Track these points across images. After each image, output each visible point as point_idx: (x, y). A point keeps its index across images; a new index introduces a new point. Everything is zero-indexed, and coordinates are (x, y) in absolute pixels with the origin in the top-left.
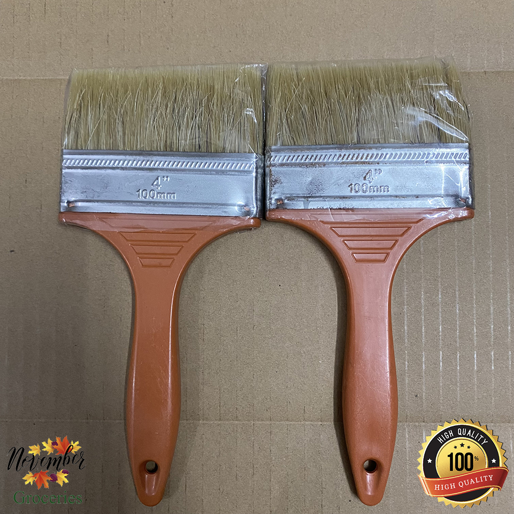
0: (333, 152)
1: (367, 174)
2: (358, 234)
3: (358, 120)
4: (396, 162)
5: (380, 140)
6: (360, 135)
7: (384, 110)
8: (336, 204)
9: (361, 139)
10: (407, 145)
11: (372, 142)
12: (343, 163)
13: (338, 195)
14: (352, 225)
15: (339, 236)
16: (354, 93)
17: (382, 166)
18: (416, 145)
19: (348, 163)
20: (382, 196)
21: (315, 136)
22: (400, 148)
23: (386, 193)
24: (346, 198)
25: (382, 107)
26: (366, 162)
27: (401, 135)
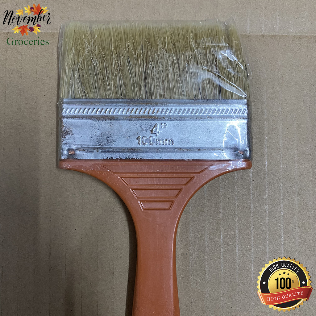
0: (122, 106)
1: (154, 127)
2: (146, 183)
3: (145, 76)
4: (180, 117)
5: (166, 96)
6: (148, 91)
7: (170, 68)
8: (125, 155)
9: (148, 94)
10: (191, 101)
11: (158, 98)
12: (131, 117)
13: (127, 146)
15: (128, 185)
16: (142, 51)
17: (167, 120)
18: (199, 101)
19: (136, 117)
20: (167, 148)
21: (105, 90)
22: (184, 104)
23: (170, 146)
24: (134, 149)
25: (168, 65)
26: (153, 116)
27: (185, 91)
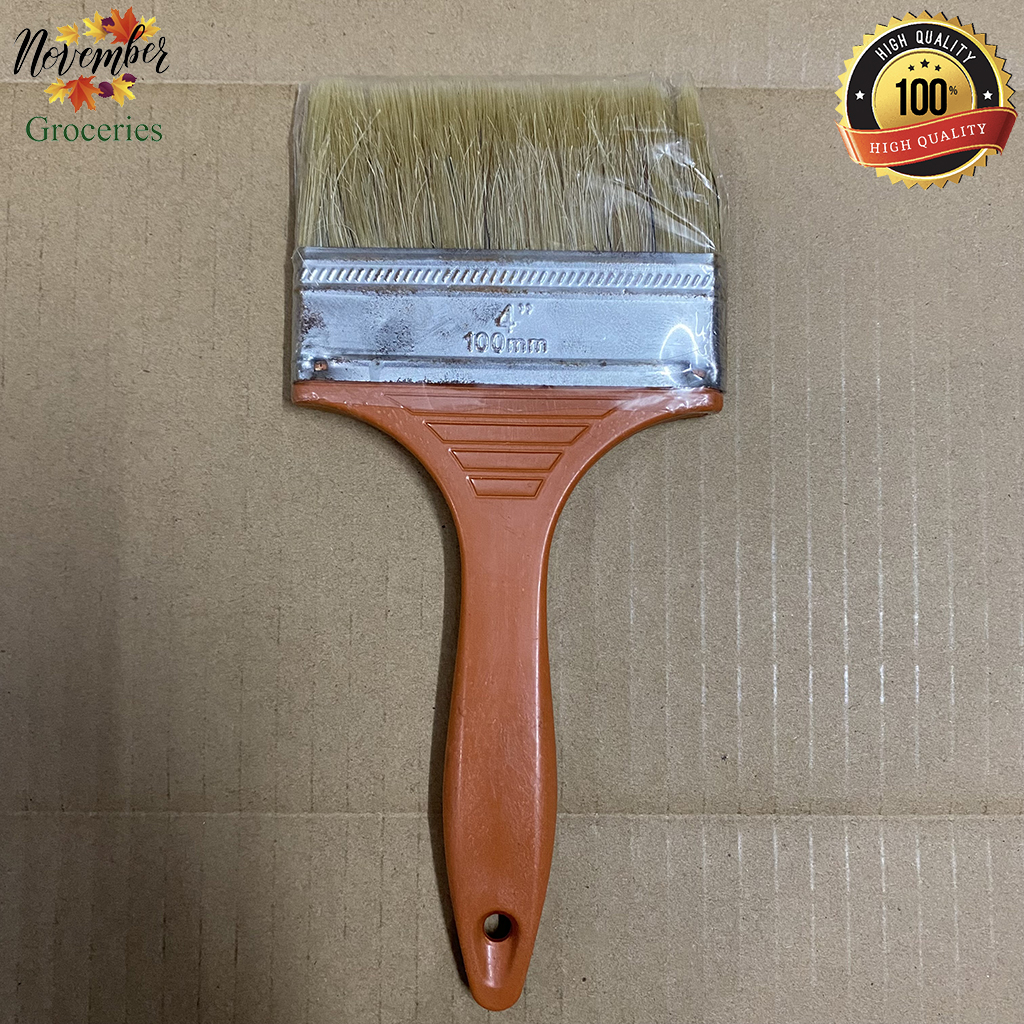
0: (434, 264)
1: (503, 313)
2: (483, 438)
3: (486, 199)
4: (562, 290)
5: (531, 242)
6: (490, 230)
7: (542, 181)
8: (438, 374)
9: (492, 239)
10: (587, 254)
11: (515, 247)
12: (453, 288)
13: (442, 354)
14: (471, 419)
15: (444, 441)
16: (481, 143)
17: (533, 297)
18: (605, 255)
19: (463, 289)
20: (532, 360)
21: (397, 230)
22: (572, 261)
23: (539, 355)
24: (459, 361)
25: (538, 175)
26: (501, 288)
27: (574, 233)
